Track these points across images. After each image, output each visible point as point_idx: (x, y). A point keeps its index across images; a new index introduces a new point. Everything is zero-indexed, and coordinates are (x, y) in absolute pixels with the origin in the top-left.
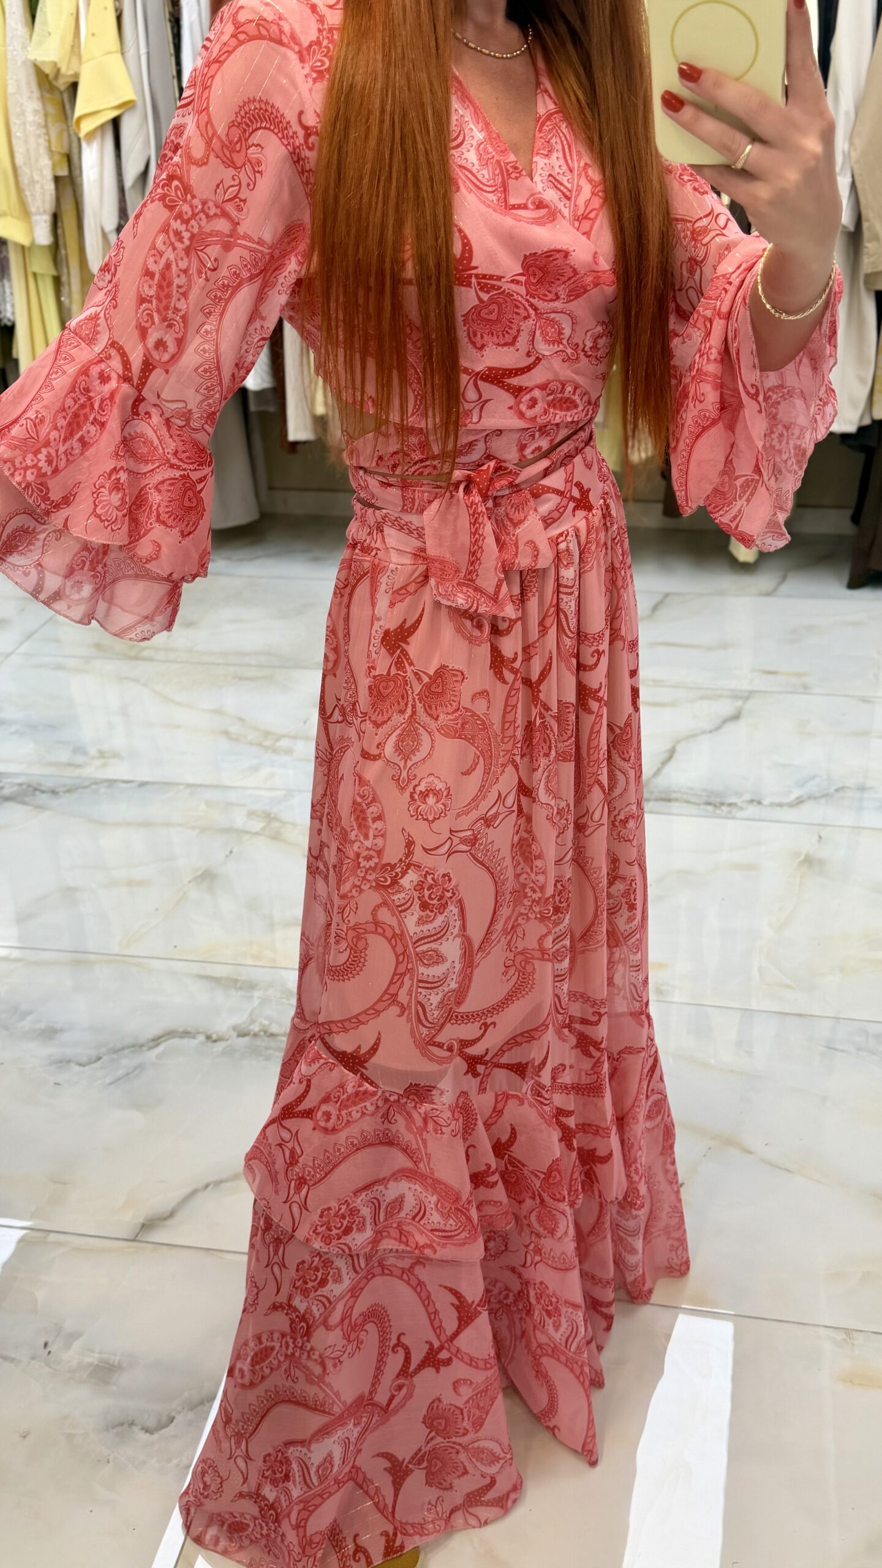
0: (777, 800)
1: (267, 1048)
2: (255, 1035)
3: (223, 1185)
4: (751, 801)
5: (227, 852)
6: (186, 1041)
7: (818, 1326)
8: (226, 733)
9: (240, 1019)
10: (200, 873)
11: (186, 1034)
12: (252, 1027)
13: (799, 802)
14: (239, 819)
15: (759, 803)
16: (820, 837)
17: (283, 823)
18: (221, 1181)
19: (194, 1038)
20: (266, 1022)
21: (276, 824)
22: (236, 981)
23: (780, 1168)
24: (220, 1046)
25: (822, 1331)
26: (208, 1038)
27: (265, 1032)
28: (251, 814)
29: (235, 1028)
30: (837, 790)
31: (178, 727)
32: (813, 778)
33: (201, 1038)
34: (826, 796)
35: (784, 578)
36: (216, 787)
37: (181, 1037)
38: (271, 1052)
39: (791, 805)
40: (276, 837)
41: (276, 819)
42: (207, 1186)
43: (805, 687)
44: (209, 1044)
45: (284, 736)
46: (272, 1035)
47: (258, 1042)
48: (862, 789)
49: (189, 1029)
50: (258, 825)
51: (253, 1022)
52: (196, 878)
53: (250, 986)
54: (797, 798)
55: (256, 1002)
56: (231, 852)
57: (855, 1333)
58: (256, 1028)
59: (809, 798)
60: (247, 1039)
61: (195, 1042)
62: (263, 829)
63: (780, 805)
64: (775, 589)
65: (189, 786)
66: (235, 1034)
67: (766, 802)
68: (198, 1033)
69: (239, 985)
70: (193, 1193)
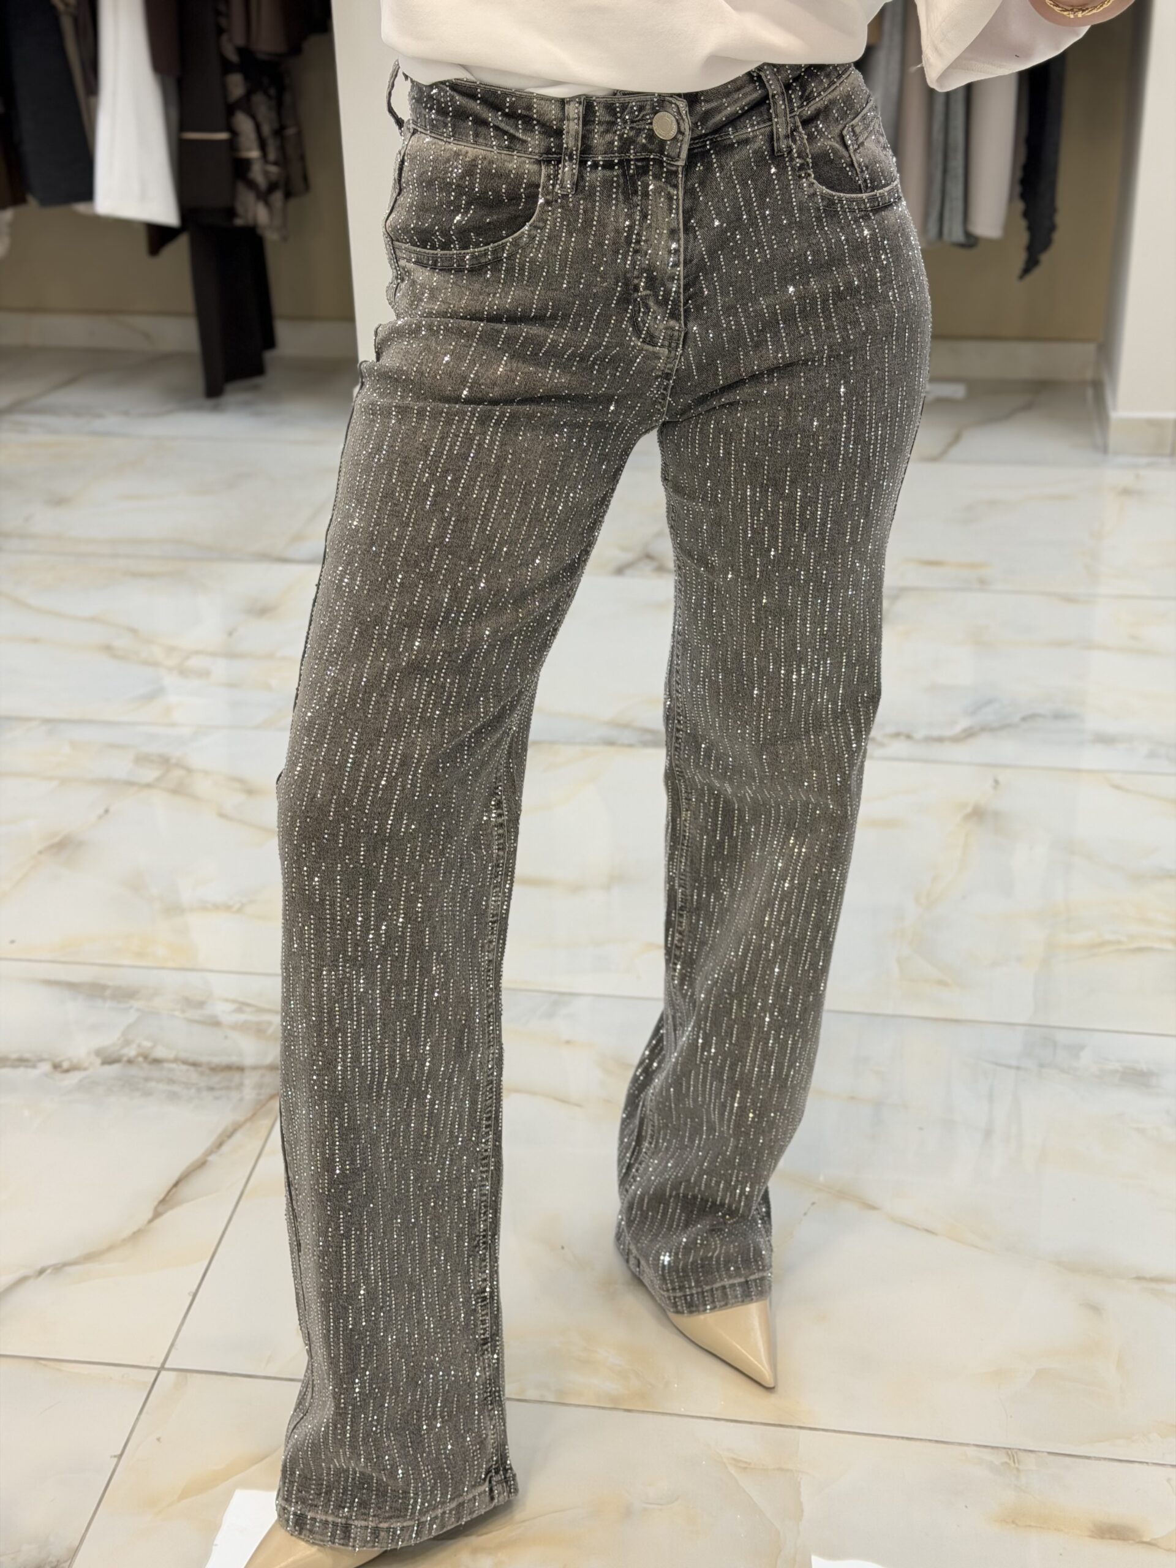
0: (936, 733)
1: (147, 1079)
2: (130, 1062)
3: (69, 1269)
4: (897, 735)
5: (101, 811)
6: (21, 1071)
7: (967, 1445)
8: (108, 649)
9: (109, 1039)
10: (56, 840)
11: (22, 1062)
12: (125, 1051)
13: (969, 734)
14: (121, 767)
15: (909, 737)
16: (997, 782)
17: (189, 770)
18: (65, 1265)
19: (34, 1067)
20: (147, 1044)
21: (177, 773)
22: (104, 987)
23: (917, 1228)
24: (74, 1078)
25: (971, 1452)
26: (56, 1067)
27: (146, 1057)
28: (142, 759)
29: (98, 1053)
30: (1024, 719)
31: (35, 640)
32: (989, 702)
33: (46, 1067)
34: (1004, 727)
35: (957, 438)
36: (90, 722)
37: (14, 1066)
38: (152, 1084)
39: (956, 739)
40: (179, 790)
41: (179, 765)
42: (41, 1272)
43: (982, 582)
44: (58, 1075)
45: (197, 653)
46: (157, 1061)
47: (133, 1071)
48: (1058, 716)
49: (27, 1055)
50: (149, 774)
51: (127, 1043)
52: (52, 846)
53: (124, 995)
54: (965, 730)
55: (132, 1017)
56: (107, 811)
57: (1020, 1454)
58: (131, 1052)
59: (986, 729)
60: (116, 1067)
61: (33, 1073)
62: (159, 779)
63: (940, 740)
64: (944, 452)
65: (47, 721)
66: (98, 1061)
67: (920, 734)
68: (42, 1060)
69: (108, 992)
70: (23, 1280)
